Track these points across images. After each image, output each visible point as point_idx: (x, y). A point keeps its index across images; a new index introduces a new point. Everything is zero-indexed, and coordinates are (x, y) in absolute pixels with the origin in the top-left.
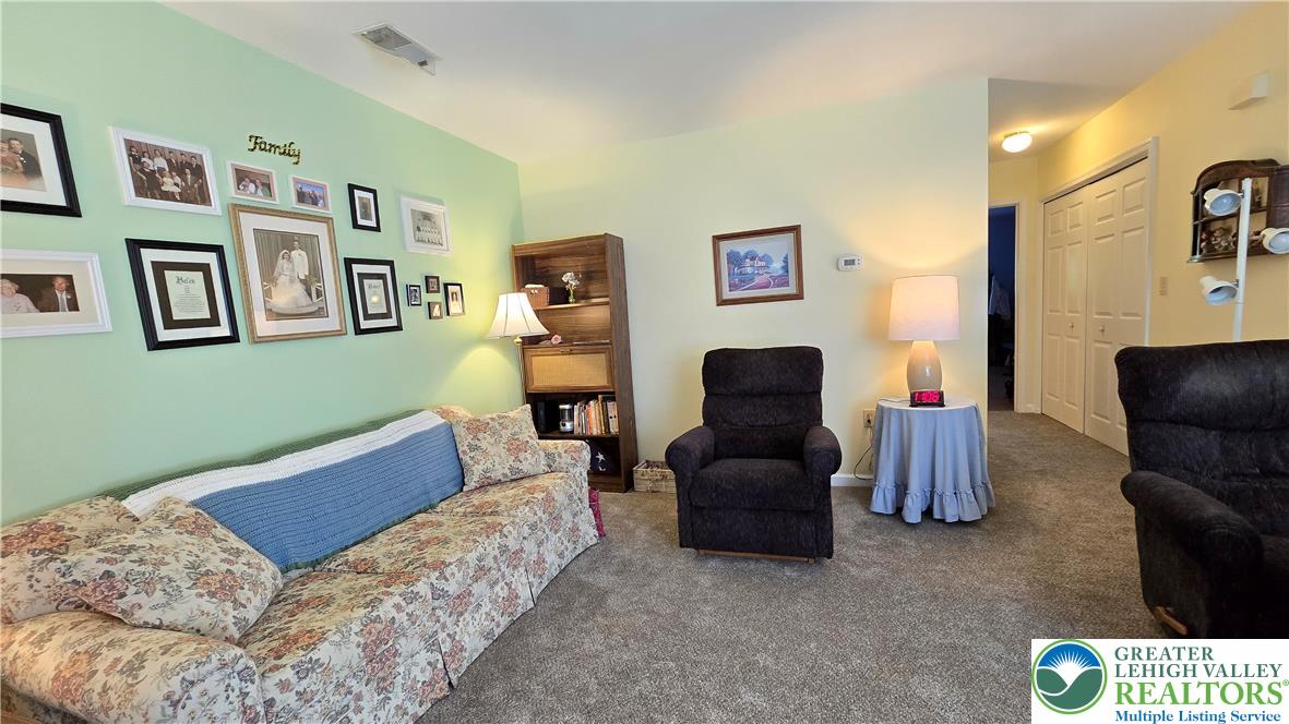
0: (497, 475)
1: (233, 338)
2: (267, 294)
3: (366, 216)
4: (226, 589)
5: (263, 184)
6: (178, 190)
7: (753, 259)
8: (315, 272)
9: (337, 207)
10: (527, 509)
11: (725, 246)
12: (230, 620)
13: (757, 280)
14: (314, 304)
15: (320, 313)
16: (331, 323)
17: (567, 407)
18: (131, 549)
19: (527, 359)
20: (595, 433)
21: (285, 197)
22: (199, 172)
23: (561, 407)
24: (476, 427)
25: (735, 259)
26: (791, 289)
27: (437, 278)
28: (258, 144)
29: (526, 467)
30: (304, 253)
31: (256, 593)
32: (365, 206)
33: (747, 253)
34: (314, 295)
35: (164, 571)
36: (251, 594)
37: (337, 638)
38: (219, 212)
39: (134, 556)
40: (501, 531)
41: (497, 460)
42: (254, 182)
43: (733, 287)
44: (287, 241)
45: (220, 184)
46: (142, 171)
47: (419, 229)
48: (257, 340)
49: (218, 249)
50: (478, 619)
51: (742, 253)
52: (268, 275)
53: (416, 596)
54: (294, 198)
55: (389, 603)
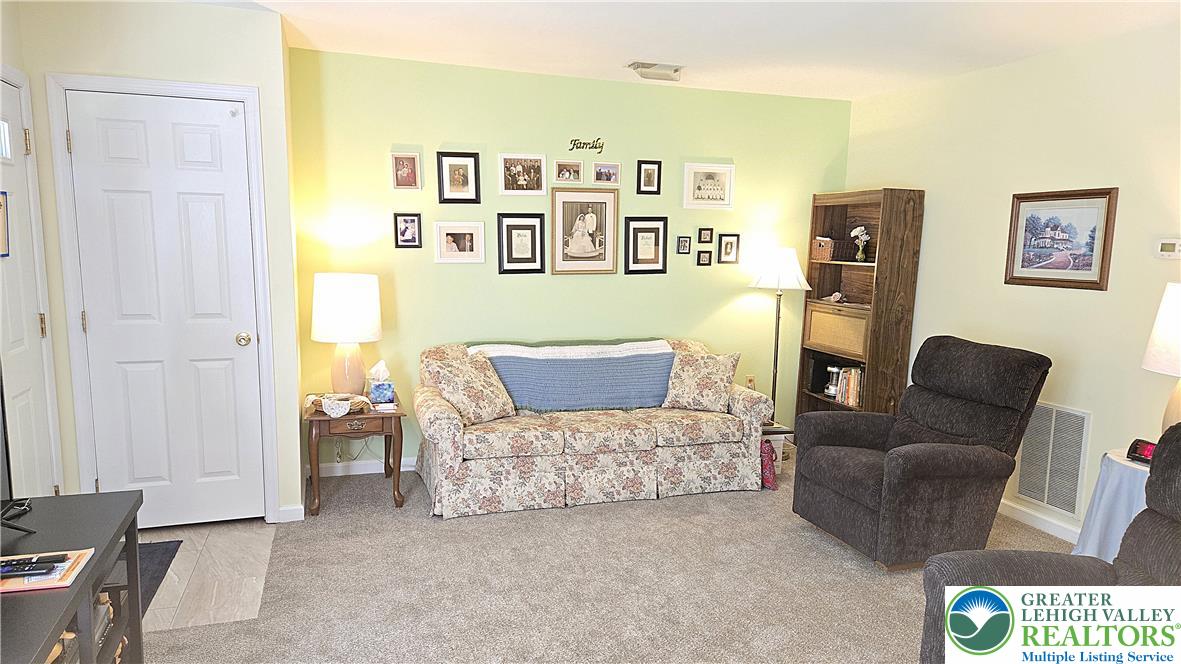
0: (684, 401)
1: (541, 271)
2: (566, 244)
3: (649, 183)
4: (476, 397)
5: (574, 172)
6: (525, 183)
7: (1055, 228)
8: (601, 227)
9: (626, 181)
10: (667, 426)
11: (1027, 209)
12: (471, 411)
13: (1057, 257)
14: (596, 251)
15: (600, 257)
16: (607, 265)
17: (835, 370)
18: (451, 366)
19: (809, 312)
20: (850, 404)
21: (588, 178)
22: (538, 170)
23: (829, 369)
24: (689, 361)
25: (1033, 228)
26: (1092, 275)
27: (712, 230)
28: (577, 145)
29: (705, 402)
30: (594, 216)
31: (489, 406)
32: (649, 176)
33: (1049, 220)
34: (597, 245)
35: (456, 379)
36: (487, 406)
37: (500, 435)
38: (545, 193)
39: (449, 369)
40: (632, 430)
41: (687, 389)
42: (569, 171)
43: (1027, 262)
44: (584, 209)
45: (549, 176)
46: (510, 175)
47: (699, 188)
48: (554, 272)
49: (541, 216)
50: (600, 479)
51: (1043, 221)
52: (568, 232)
53: (550, 437)
54: (593, 176)
55: (533, 433)
